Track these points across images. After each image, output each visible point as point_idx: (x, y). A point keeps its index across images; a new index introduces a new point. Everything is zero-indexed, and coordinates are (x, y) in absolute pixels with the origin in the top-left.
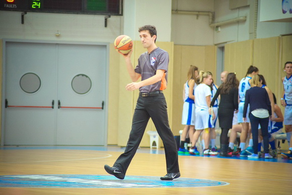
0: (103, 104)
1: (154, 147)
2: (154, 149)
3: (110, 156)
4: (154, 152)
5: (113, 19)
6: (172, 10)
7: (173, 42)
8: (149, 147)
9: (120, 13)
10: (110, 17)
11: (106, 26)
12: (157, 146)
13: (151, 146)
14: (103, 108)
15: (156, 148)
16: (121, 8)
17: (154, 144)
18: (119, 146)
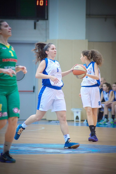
0: (34, 88)
1: (77, 120)
2: (77, 122)
3: (43, 128)
4: (77, 124)
5: (41, 23)
6: (87, 15)
7: (87, 40)
8: (73, 121)
9: (46, 18)
10: (38, 21)
11: (35, 28)
12: (80, 120)
13: (75, 120)
14: (34, 91)
15: (79, 121)
16: (46, 15)
17: (77, 118)
18: (47, 120)
